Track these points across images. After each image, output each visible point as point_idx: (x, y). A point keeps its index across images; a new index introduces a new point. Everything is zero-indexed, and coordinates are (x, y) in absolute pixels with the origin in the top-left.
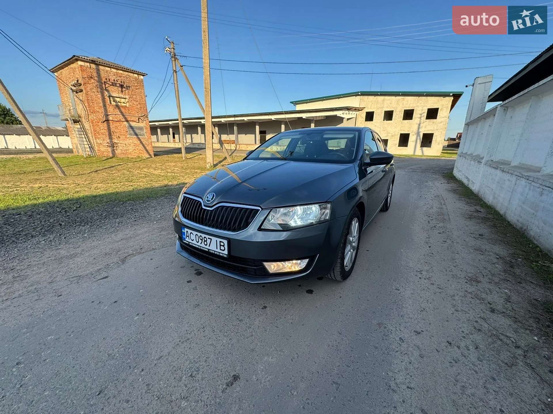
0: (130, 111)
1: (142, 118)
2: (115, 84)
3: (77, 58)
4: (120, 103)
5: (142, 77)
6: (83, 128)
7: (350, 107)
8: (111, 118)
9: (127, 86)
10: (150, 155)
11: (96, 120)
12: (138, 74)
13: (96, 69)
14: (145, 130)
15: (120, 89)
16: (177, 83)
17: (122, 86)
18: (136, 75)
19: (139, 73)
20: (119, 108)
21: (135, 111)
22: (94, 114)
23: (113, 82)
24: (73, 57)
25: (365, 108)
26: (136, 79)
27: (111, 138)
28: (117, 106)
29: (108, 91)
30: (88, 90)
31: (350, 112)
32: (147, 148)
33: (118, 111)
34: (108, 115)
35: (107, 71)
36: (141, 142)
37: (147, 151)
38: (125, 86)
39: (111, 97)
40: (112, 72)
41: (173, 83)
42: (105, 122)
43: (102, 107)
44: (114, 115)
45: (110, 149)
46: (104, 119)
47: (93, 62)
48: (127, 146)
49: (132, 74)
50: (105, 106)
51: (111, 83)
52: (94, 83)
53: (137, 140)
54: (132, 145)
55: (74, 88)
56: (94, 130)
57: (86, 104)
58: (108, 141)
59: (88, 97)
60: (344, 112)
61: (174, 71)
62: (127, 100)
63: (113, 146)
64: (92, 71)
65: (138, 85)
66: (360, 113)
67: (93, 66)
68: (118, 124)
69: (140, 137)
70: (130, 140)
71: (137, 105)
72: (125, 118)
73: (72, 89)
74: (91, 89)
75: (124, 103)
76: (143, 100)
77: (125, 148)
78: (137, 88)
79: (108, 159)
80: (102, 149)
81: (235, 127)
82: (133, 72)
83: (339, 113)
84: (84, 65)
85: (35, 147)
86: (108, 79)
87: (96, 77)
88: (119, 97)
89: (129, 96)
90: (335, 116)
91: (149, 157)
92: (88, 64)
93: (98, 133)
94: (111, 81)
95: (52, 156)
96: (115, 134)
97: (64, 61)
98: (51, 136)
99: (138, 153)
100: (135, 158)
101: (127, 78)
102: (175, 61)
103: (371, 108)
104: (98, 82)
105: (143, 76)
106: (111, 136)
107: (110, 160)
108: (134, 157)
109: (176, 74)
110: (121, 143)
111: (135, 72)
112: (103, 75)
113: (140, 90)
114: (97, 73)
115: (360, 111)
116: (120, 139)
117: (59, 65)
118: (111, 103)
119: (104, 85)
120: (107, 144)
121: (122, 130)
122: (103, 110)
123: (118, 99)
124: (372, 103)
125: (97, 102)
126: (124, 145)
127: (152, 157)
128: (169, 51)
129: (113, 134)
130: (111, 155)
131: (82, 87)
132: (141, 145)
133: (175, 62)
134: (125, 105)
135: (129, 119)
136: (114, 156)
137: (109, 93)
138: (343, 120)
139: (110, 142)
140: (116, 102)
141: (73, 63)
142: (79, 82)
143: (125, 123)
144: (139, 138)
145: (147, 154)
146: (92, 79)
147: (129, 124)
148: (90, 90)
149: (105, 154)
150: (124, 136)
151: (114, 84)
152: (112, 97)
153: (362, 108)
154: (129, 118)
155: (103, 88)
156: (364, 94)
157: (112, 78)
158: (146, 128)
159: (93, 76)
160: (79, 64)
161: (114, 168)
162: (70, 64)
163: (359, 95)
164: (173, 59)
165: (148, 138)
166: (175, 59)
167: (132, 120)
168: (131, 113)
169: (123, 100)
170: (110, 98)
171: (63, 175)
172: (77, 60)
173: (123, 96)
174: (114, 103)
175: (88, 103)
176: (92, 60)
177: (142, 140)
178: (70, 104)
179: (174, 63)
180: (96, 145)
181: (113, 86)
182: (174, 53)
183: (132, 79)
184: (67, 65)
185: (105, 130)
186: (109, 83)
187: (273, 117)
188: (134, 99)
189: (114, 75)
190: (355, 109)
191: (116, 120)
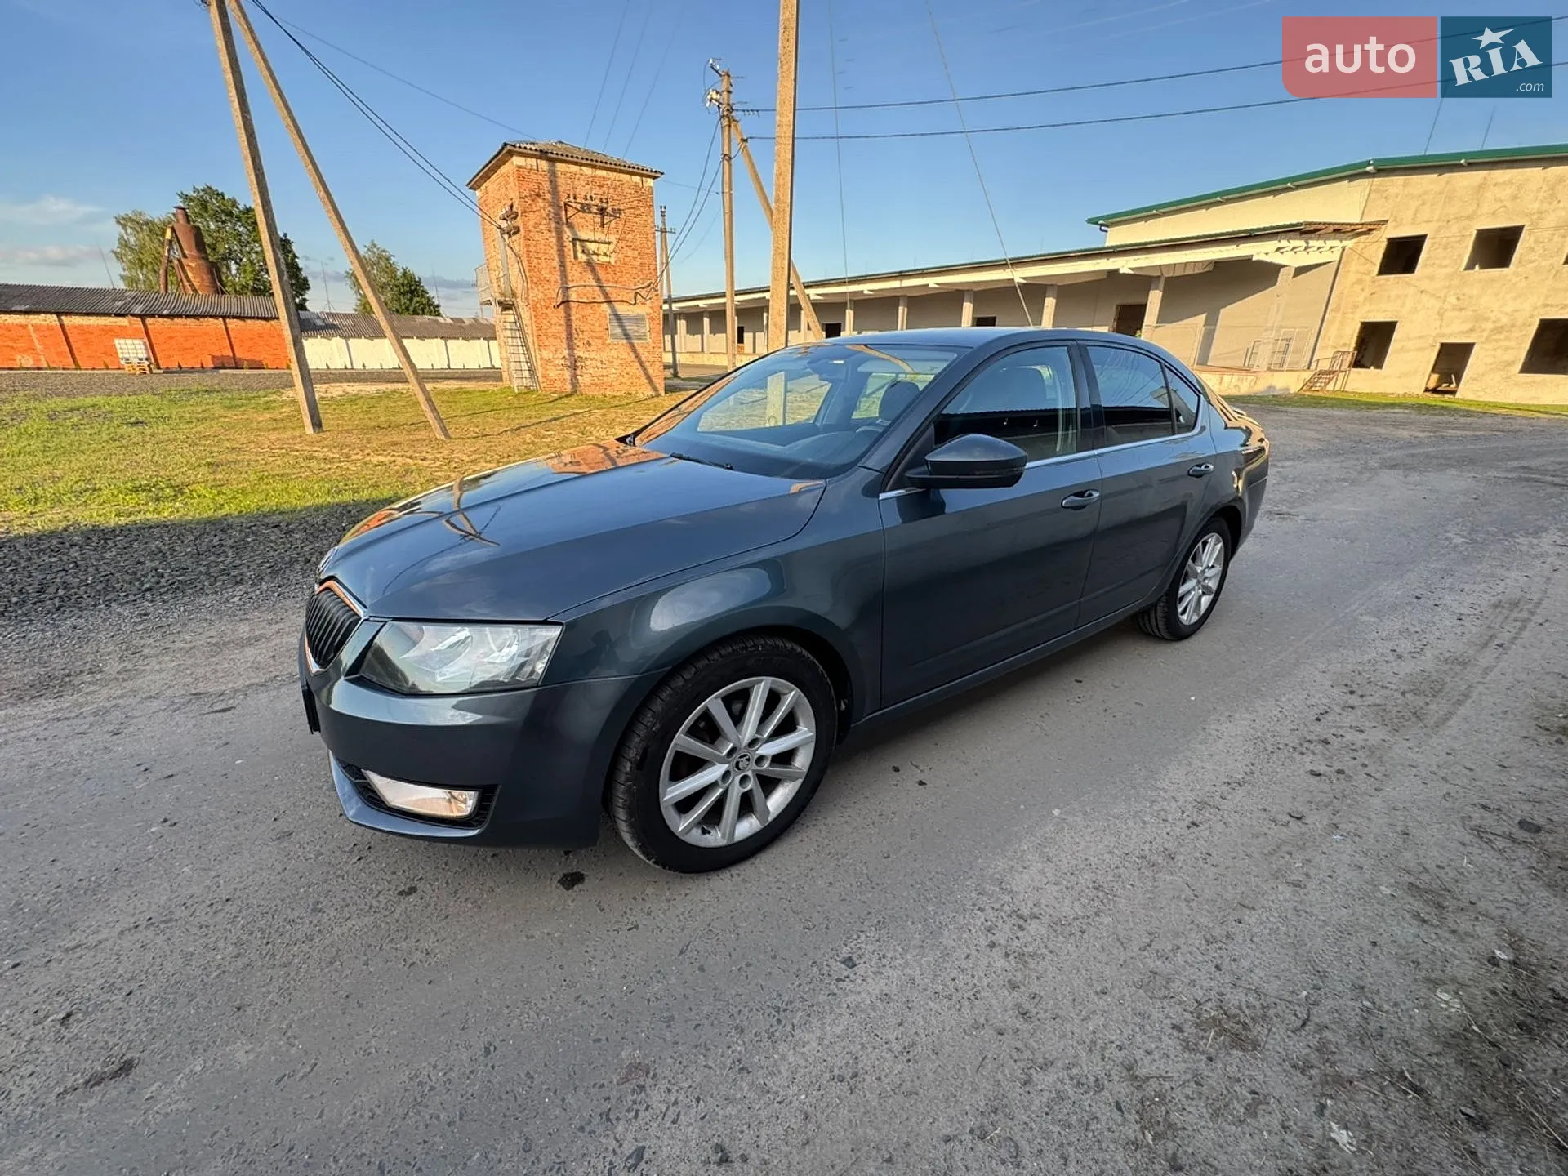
0: (619, 274)
1: (643, 292)
2: (589, 209)
3: (512, 148)
4: (598, 255)
5: (650, 182)
6: (518, 320)
7: (1310, 223)
8: (573, 296)
9: (613, 210)
10: (655, 390)
11: (542, 303)
12: (641, 175)
13: (550, 171)
14: (647, 325)
15: (598, 219)
16: (730, 189)
17: (602, 211)
18: (637, 179)
19: (645, 172)
20: (593, 270)
21: (628, 275)
22: (540, 287)
23: (584, 201)
24: (503, 149)
25: (1387, 221)
26: (637, 189)
27: (571, 347)
28: (590, 265)
29: (570, 226)
30: (531, 228)
31: (1311, 243)
32: (650, 371)
33: (591, 277)
34: (568, 288)
35: (573, 176)
36: (637, 357)
37: (649, 378)
38: (609, 210)
39: (578, 243)
40: (583, 177)
41: (720, 191)
42: (562, 306)
43: (558, 267)
44: (582, 287)
45: (567, 374)
46: (560, 300)
47: (543, 154)
48: (604, 366)
49: (627, 177)
50: (563, 265)
51: (579, 206)
52: (542, 207)
53: (629, 350)
54: (617, 363)
55: (504, 225)
56: (539, 329)
57: (525, 263)
58: (566, 353)
59: (529, 245)
60: (1284, 243)
61: (725, 155)
62: (612, 247)
63: (574, 365)
64: (540, 177)
65: (641, 204)
66: (1361, 245)
67: (544, 164)
68: (588, 310)
69: (635, 342)
70: (613, 351)
71: (635, 259)
72: (606, 295)
73: (500, 228)
74: (537, 225)
75: (605, 255)
76: (650, 244)
77: (600, 372)
78: (637, 212)
79: (560, 398)
80: (553, 373)
81: (901, 308)
82: (630, 170)
83: (1259, 251)
84: (524, 164)
85: (449, 365)
86: (572, 197)
87: (549, 192)
88: (595, 242)
89: (618, 237)
90: (1246, 262)
91: (654, 394)
92: (533, 161)
93: (546, 334)
94: (578, 200)
95: (423, 390)
96: (581, 336)
97: (487, 161)
98: (477, 341)
99: (629, 383)
100: (621, 397)
101: (615, 189)
102: (730, 126)
103: (1414, 222)
104: (552, 204)
105: (654, 178)
106: (572, 341)
107: (565, 400)
108: (619, 394)
109: (730, 165)
110: (591, 359)
111: (636, 170)
112: (563, 185)
113: (644, 218)
114: (551, 182)
115: (1362, 238)
116: (589, 349)
117: (480, 171)
118: (576, 257)
119: (564, 212)
120: (563, 362)
121: (597, 324)
122: (557, 276)
123: (592, 247)
124: (1423, 204)
125: (547, 256)
126: (599, 365)
127: (658, 395)
128: (716, 100)
129: (576, 336)
130: (569, 388)
131: (519, 222)
132: (637, 364)
133: (729, 130)
134: (606, 259)
135: (613, 297)
136: (576, 392)
137: (574, 233)
138: (1279, 271)
139: (570, 355)
140: (588, 254)
141: (504, 163)
142: (514, 209)
143: (605, 306)
144: (632, 346)
145: (650, 388)
146: (538, 199)
147: (613, 309)
148: (535, 227)
149: (558, 385)
150: (601, 341)
151: (585, 209)
152: (580, 240)
153: (1370, 224)
154: (615, 295)
155: (561, 218)
156: (1386, 169)
157: (582, 191)
158: (652, 319)
159: (541, 192)
160: (515, 163)
161: (558, 422)
162: (499, 167)
163: (1367, 175)
164: (725, 122)
165: (653, 345)
166: (729, 121)
167: (619, 298)
168: (620, 280)
169: (603, 248)
170: (574, 245)
171: (443, 437)
172: (511, 154)
173: (603, 238)
174: (582, 257)
175: (528, 259)
176: (541, 151)
177: (640, 351)
178: (500, 264)
179: (726, 133)
180: (539, 363)
181: (584, 212)
182: (729, 104)
183: (627, 190)
184: (494, 170)
185: (560, 325)
186: (574, 205)
187: (1019, 275)
188: (628, 244)
189: (588, 184)
190: (1336, 231)
191: (586, 301)
